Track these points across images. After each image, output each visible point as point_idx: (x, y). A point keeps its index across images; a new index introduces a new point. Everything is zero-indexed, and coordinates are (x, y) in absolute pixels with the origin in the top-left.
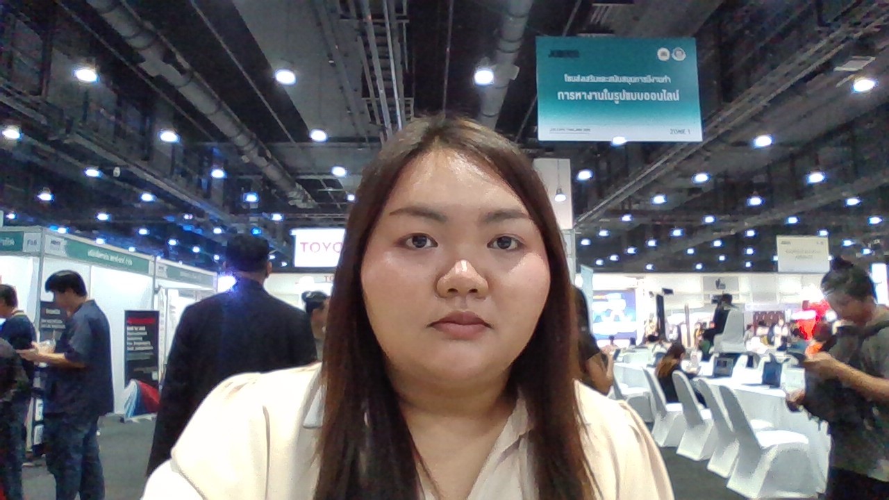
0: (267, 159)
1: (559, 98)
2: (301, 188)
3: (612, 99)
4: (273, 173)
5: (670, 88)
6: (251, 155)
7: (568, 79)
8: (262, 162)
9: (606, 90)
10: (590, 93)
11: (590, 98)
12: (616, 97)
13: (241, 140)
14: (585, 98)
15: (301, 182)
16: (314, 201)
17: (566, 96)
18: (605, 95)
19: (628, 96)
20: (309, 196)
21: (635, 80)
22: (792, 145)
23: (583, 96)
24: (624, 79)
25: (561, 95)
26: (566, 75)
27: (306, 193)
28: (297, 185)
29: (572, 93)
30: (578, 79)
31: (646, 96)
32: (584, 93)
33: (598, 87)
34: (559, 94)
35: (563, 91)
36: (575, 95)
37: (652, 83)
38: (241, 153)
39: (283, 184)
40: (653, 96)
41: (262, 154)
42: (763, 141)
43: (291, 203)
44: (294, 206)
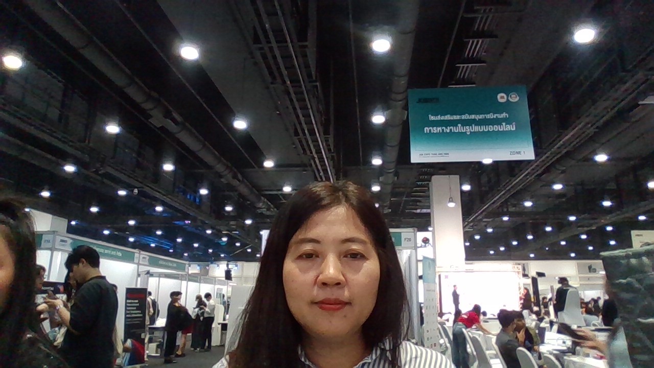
0: (239, 181)
1: (425, 132)
2: (266, 200)
3: (465, 131)
4: (244, 190)
5: (508, 121)
6: (228, 178)
7: (432, 118)
8: (235, 183)
9: (459, 125)
10: (448, 128)
11: (448, 131)
12: (468, 129)
13: (220, 168)
14: (445, 131)
15: (265, 196)
16: (275, 209)
17: (430, 130)
18: (459, 129)
19: (476, 129)
20: (272, 206)
21: (481, 117)
22: (630, 159)
23: (443, 130)
24: (473, 117)
25: (426, 129)
26: (430, 116)
27: (269, 203)
28: (262, 198)
29: (435, 128)
30: (439, 118)
31: (491, 128)
32: (444, 128)
33: (454, 123)
34: (425, 129)
35: (429, 127)
36: (437, 129)
37: (494, 118)
38: (221, 177)
39: (252, 198)
40: (496, 128)
41: (235, 177)
42: (601, 158)
43: (259, 211)
44: (262, 214)
